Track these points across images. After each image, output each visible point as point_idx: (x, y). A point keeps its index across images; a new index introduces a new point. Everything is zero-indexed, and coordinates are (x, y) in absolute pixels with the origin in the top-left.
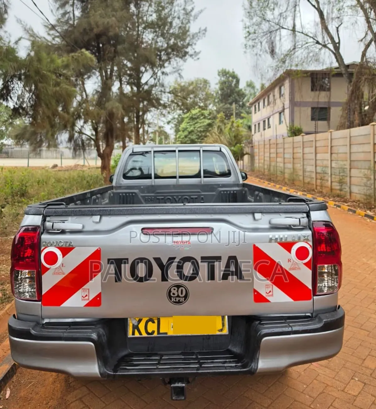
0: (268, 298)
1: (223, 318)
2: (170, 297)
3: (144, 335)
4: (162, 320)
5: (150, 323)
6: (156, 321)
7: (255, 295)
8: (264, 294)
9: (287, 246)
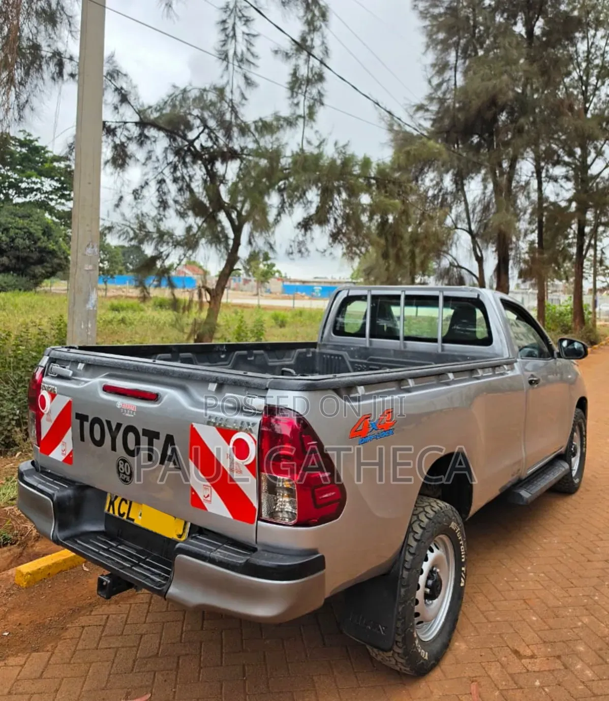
0: (206, 504)
1: (186, 523)
2: (119, 473)
3: (117, 514)
4: (133, 504)
5: (123, 502)
6: (128, 502)
7: (192, 495)
8: (202, 498)
9: (227, 434)
